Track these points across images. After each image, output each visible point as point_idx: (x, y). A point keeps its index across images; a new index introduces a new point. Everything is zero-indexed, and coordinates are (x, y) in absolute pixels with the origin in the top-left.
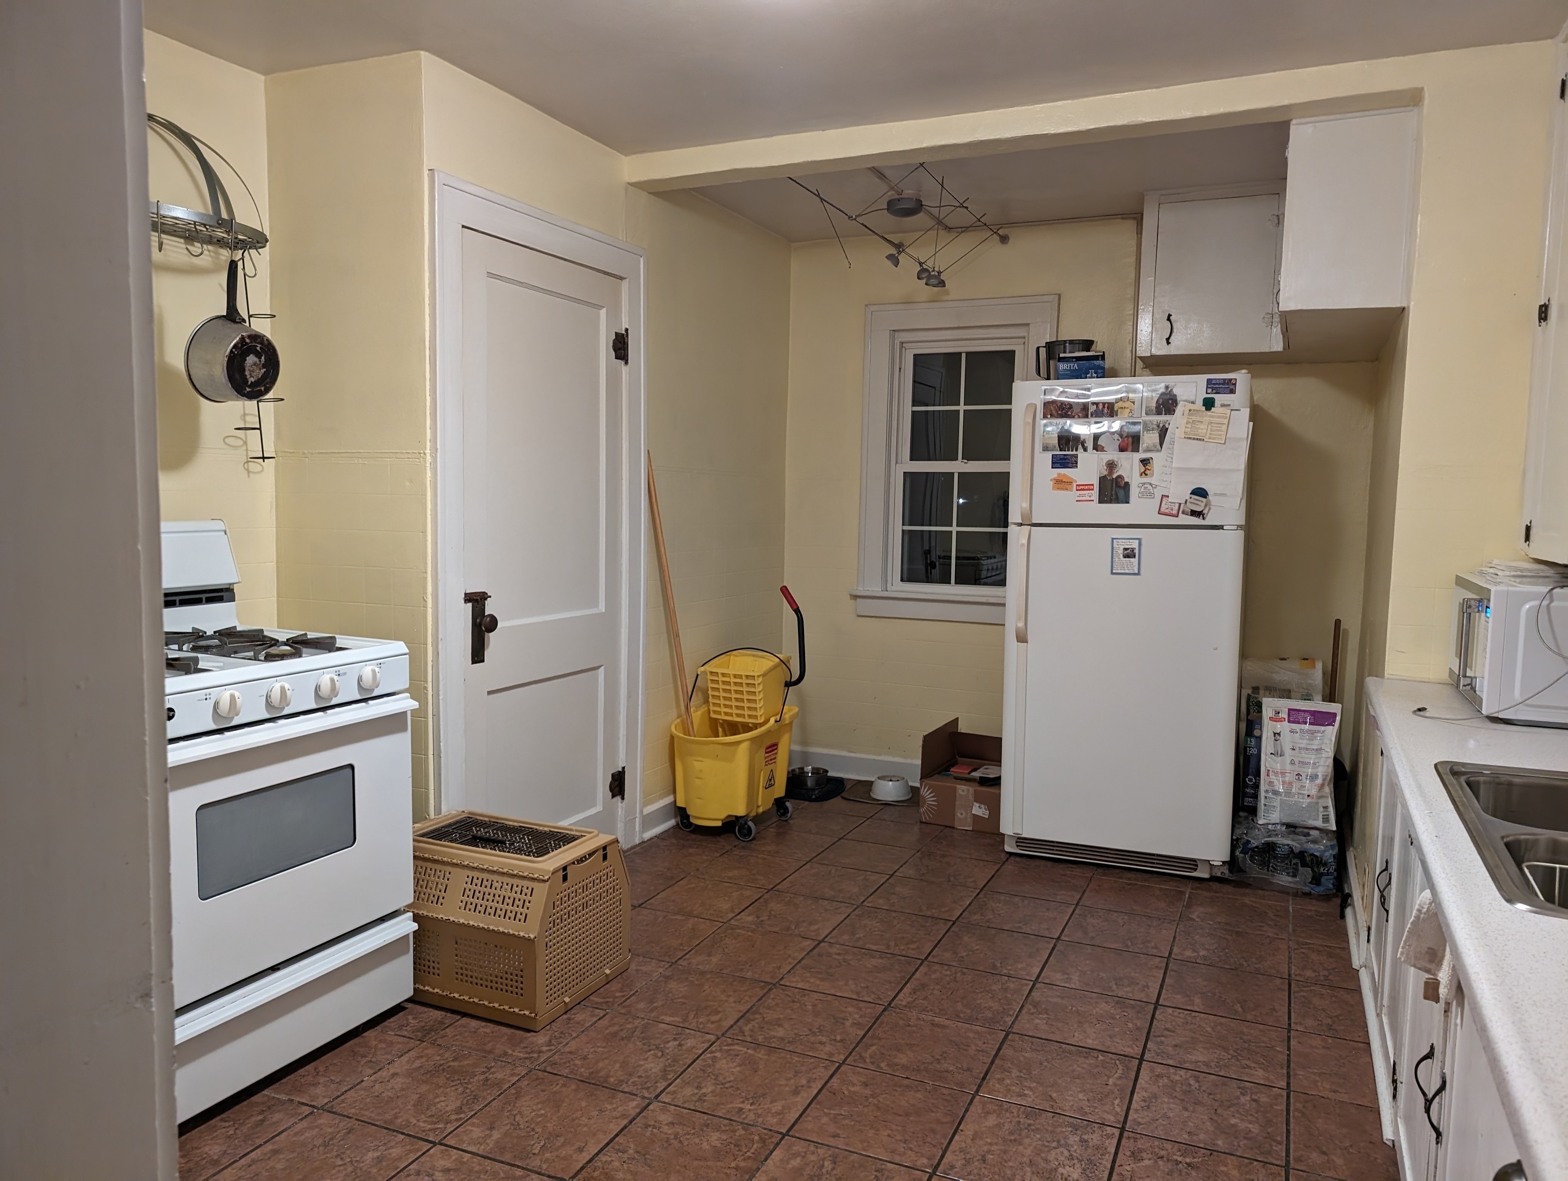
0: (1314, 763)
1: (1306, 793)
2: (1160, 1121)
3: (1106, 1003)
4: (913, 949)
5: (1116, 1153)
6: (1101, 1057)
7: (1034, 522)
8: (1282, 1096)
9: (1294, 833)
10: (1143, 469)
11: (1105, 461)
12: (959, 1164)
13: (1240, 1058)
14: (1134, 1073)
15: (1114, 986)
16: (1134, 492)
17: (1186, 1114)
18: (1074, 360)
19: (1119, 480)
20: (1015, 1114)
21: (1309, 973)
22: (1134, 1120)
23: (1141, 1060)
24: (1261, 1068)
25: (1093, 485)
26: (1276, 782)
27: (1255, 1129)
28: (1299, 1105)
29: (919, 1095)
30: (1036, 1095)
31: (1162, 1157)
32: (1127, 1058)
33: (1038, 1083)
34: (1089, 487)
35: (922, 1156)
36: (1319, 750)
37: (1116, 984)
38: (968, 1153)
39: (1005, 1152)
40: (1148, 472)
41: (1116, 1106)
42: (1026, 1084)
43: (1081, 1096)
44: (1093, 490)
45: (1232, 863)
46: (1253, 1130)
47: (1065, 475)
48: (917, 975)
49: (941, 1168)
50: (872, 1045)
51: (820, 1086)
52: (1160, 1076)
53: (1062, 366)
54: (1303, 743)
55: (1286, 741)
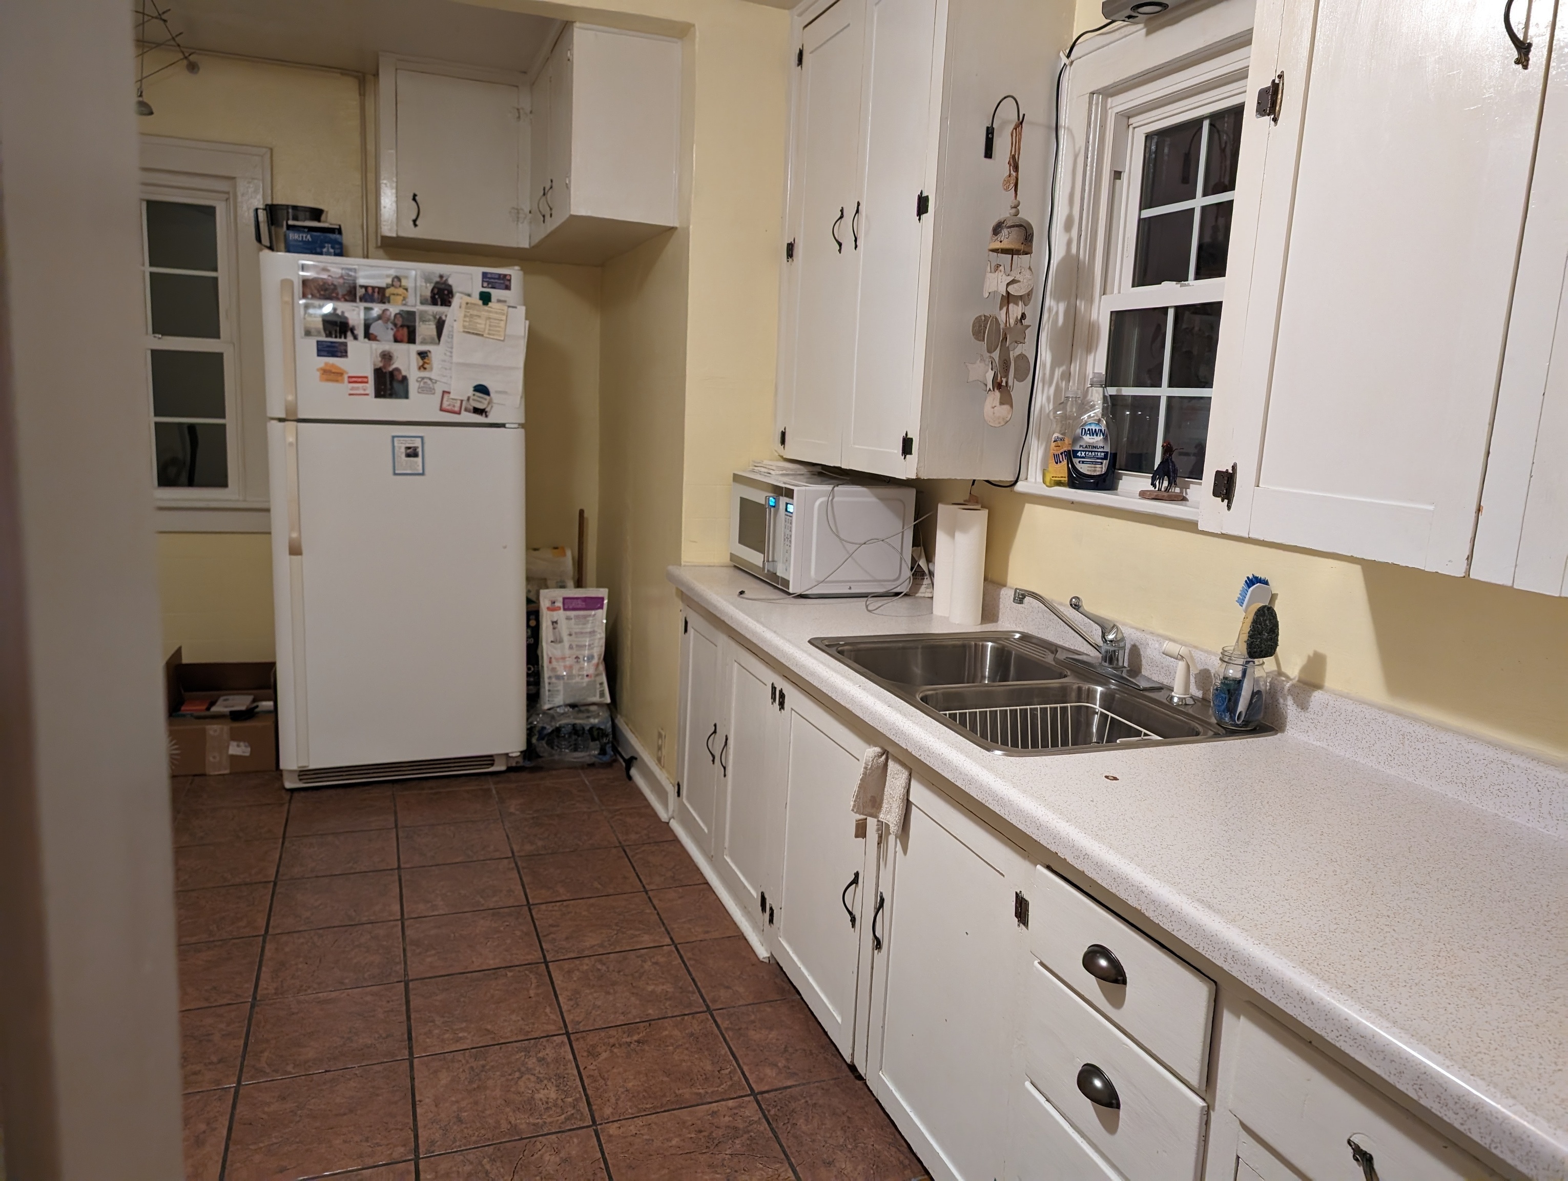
0: (589, 645)
1: (585, 673)
2: (594, 1012)
3: (483, 918)
4: (245, 927)
5: (575, 1058)
6: (510, 974)
7: (301, 416)
8: (672, 951)
9: (580, 711)
10: (421, 363)
11: (379, 351)
12: (437, 1136)
13: (624, 930)
14: (548, 978)
15: (481, 900)
16: (413, 386)
17: (611, 998)
18: (306, 230)
19: (396, 373)
20: (464, 1061)
21: (633, 837)
22: (572, 1021)
23: (546, 963)
24: (645, 933)
25: (366, 377)
26: (558, 668)
27: (669, 988)
28: (689, 955)
29: (352, 1084)
30: (472, 1033)
31: (614, 1045)
32: (533, 966)
33: (466, 1021)
34: (363, 380)
35: (395, 1146)
36: (593, 633)
37: (482, 897)
38: (440, 1121)
39: (476, 1103)
40: (426, 366)
41: (550, 1015)
42: (455, 1027)
43: (514, 1017)
44: (367, 382)
45: (530, 752)
46: (668, 990)
47: (333, 365)
48: (268, 954)
49: (422, 1149)
50: (262, 1052)
51: (227, 1123)
52: (570, 972)
53: (293, 236)
54: (576, 629)
55: (564, 627)
